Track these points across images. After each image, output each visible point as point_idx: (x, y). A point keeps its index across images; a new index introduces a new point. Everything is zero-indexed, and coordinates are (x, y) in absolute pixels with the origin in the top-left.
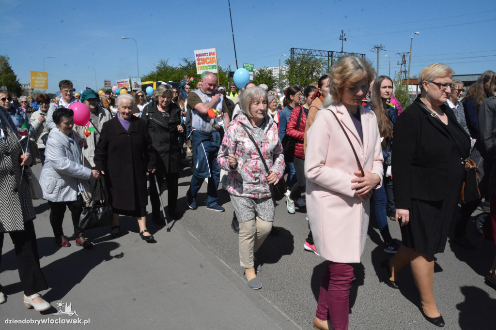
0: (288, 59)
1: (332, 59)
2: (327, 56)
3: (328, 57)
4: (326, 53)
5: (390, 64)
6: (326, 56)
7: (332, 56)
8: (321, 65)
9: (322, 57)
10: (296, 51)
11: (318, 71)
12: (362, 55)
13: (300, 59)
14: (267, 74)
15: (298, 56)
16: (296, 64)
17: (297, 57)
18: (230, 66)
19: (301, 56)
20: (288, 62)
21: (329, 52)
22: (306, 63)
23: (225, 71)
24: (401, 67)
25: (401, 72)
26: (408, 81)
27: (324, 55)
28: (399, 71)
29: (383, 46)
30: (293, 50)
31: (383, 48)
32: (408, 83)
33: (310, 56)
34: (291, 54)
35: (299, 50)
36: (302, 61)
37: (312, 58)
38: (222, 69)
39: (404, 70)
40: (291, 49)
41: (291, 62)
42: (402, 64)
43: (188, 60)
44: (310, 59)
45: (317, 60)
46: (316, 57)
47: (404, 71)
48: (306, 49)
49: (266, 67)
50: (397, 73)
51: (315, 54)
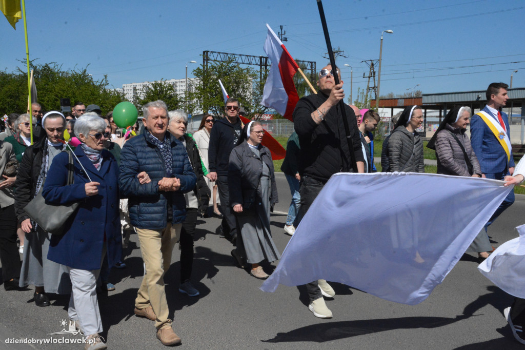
0: (198, 69)
1: (266, 68)
2: (259, 63)
3: (261, 65)
4: (258, 59)
5: (352, 77)
6: (256, 65)
7: (266, 66)
8: (249, 78)
9: (250, 66)
10: (211, 57)
11: (243, 88)
12: (311, 63)
13: (216, 68)
14: (166, 91)
15: (213, 63)
16: (210, 75)
17: (212, 66)
18: (106, 76)
19: (218, 63)
20: (198, 73)
21: (261, 58)
22: (226, 75)
23: (98, 84)
24: (369, 82)
25: (369, 89)
26: (378, 101)
27: (254, 62)
28: (366, 88)
29: (341, 50)
30: (207, 54)
31: (342, 54)
32: (377, 105)
33: (231, 65)
34: (204, 60)
35: (215, 55)
36: (219, 72)
37: (235, 67)
38: (94, 80)
39: (373, 86)
40: (204, 52)
41: (203, 74)
42: (369, 77)
43: (34, 64)
44: (232, 68)
45: (242, 70)
46: (241, 66)
47: (374, 88)
48: (227, 54)
49: (164, 80)
50: (361, 91)
51: (240, 61)
